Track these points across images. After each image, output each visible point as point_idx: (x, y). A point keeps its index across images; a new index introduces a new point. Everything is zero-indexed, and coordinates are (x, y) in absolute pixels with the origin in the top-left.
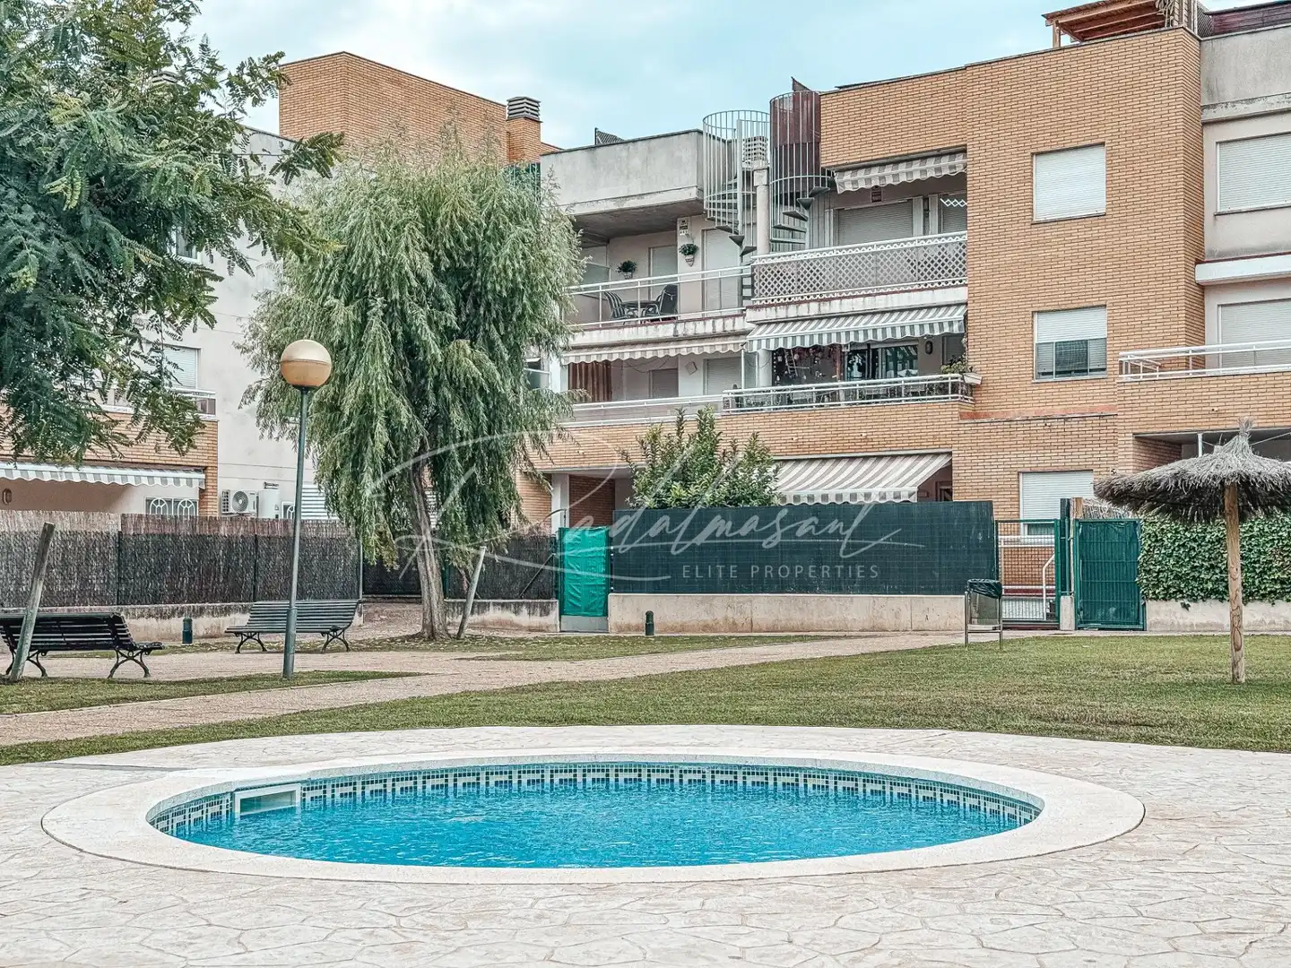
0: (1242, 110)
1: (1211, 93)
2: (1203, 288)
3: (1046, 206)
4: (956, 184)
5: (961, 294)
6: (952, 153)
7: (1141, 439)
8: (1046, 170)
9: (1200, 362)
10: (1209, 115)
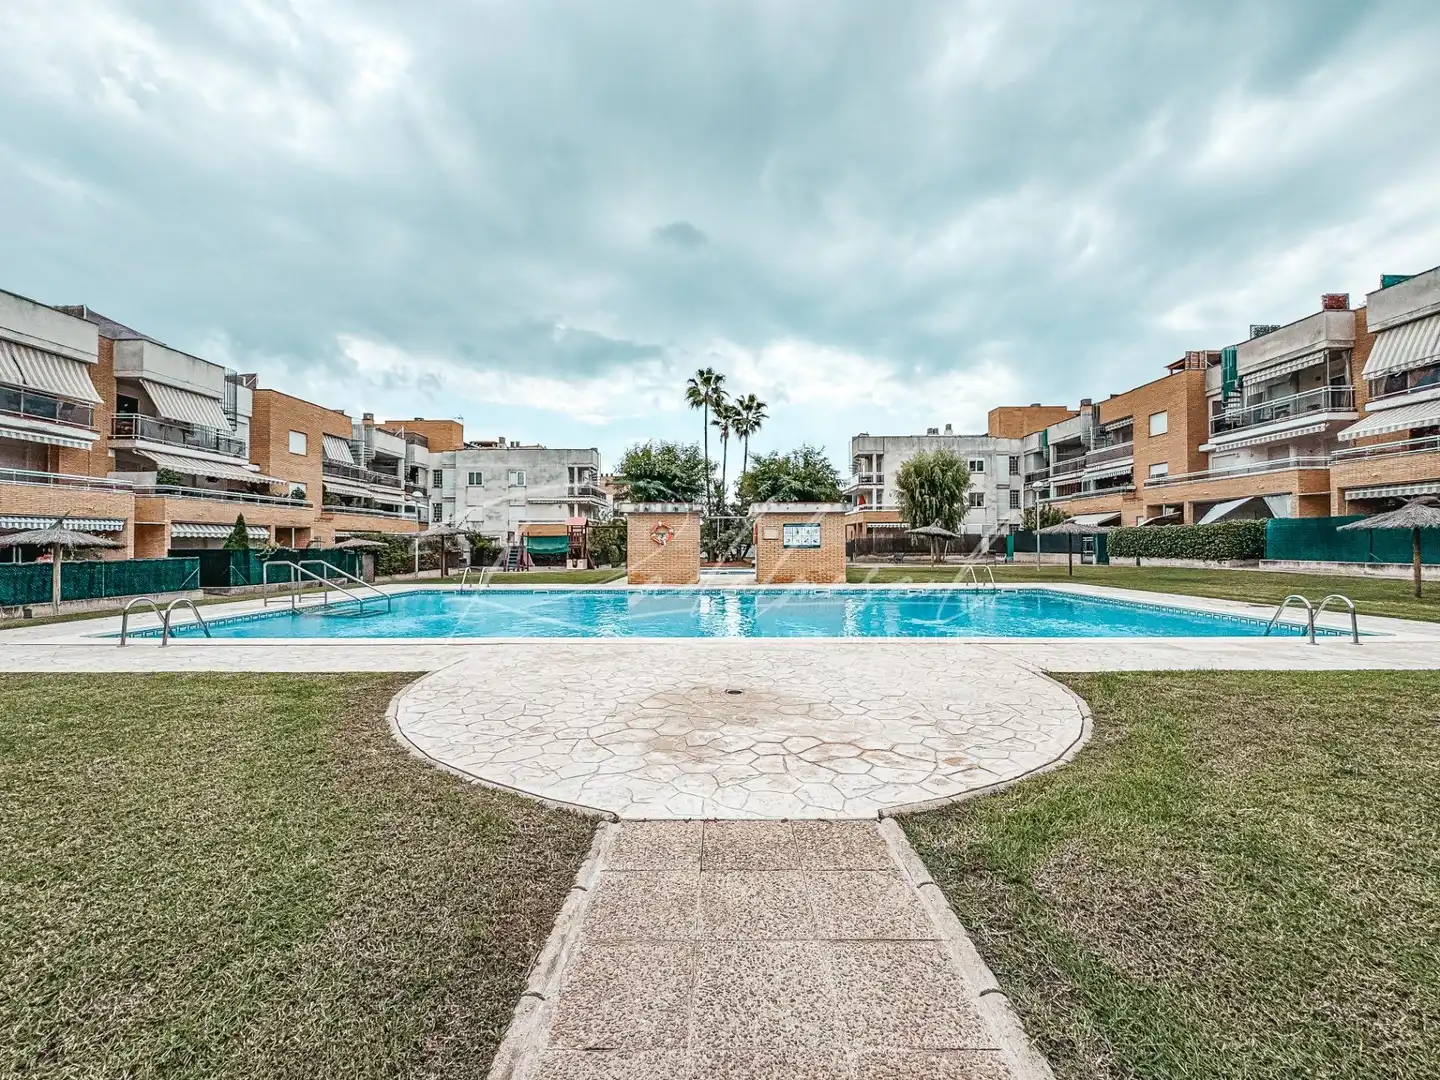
1: (1208, 386)
2: (1203, 452)
3: (1153, 431)
4: (1131, 427)
5: (1131, 461)
6: (1128, 417)
8: (1154, 420)
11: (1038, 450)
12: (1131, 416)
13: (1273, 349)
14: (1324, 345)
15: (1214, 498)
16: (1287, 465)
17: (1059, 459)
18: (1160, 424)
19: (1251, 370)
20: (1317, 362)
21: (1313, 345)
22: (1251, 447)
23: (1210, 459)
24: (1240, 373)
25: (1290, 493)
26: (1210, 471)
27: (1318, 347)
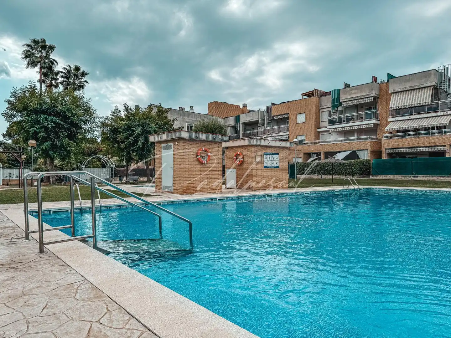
0: (324, 107)
1: (321, 105)
2: (319, 132)
3: (299, 121)
4: (288, 118)
5: (288, 133)
6: (286, 114)
7: (304, 154)
8: (299, 116)
9: (319, 142)
10: (321, 108)
11: (233, 125)
12: (288, 114)
13: (355, 93)
14: (374, 95)
15: (335, 151)
16: (354, 140)
17: (244, 130)
18: (301, 118)
19: (346, 100)
20: (371, 101)
21: (370, 94)
22: (339, 132)
23: (320, 135)
24: (341, 101)
25: (367, 150)
26: (320, 141)
27: (372, 95)
